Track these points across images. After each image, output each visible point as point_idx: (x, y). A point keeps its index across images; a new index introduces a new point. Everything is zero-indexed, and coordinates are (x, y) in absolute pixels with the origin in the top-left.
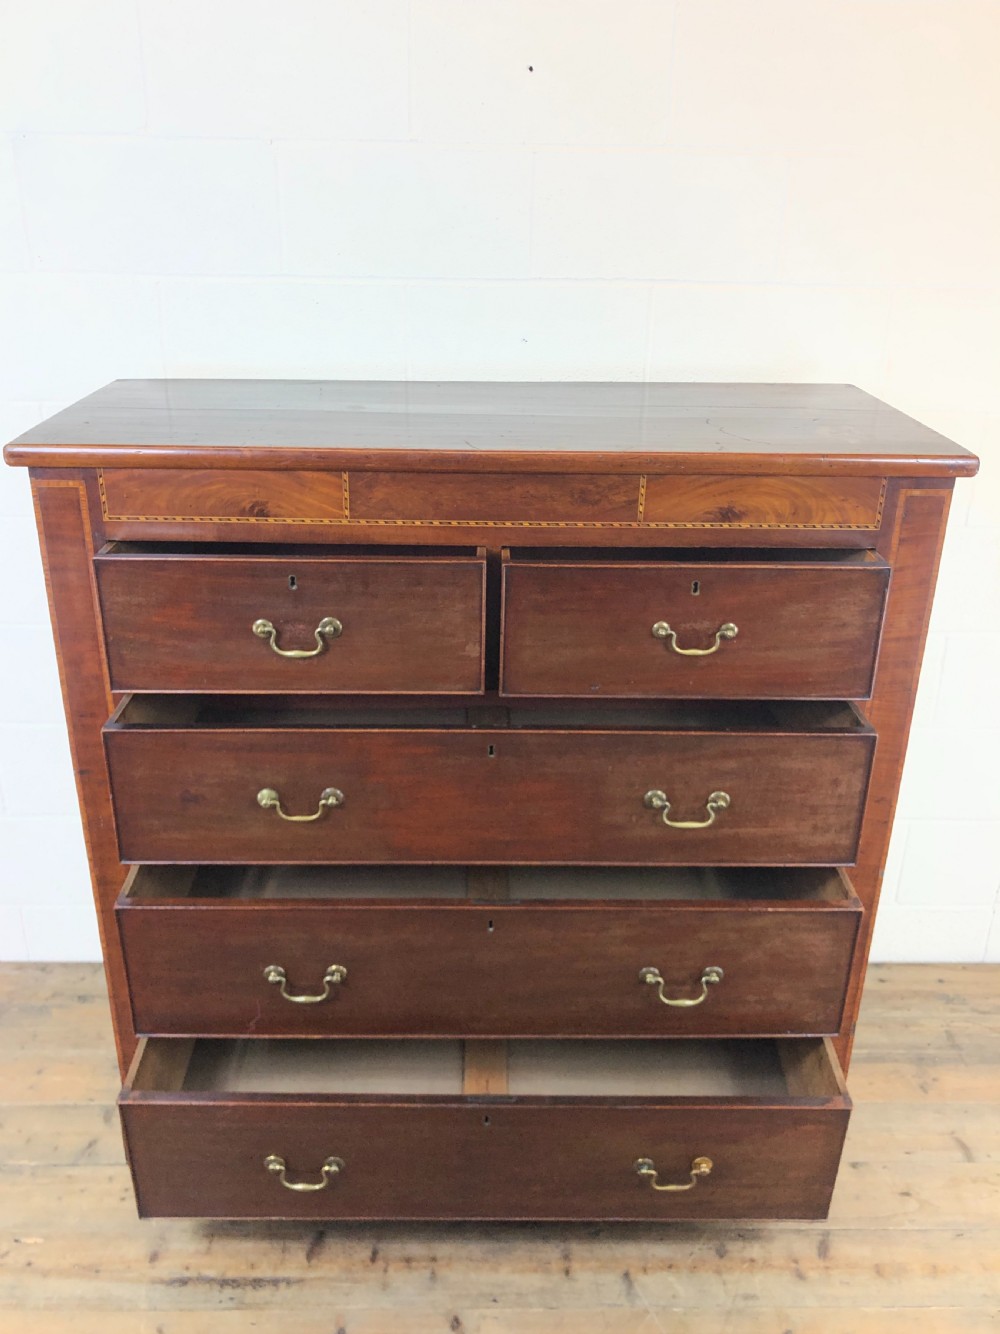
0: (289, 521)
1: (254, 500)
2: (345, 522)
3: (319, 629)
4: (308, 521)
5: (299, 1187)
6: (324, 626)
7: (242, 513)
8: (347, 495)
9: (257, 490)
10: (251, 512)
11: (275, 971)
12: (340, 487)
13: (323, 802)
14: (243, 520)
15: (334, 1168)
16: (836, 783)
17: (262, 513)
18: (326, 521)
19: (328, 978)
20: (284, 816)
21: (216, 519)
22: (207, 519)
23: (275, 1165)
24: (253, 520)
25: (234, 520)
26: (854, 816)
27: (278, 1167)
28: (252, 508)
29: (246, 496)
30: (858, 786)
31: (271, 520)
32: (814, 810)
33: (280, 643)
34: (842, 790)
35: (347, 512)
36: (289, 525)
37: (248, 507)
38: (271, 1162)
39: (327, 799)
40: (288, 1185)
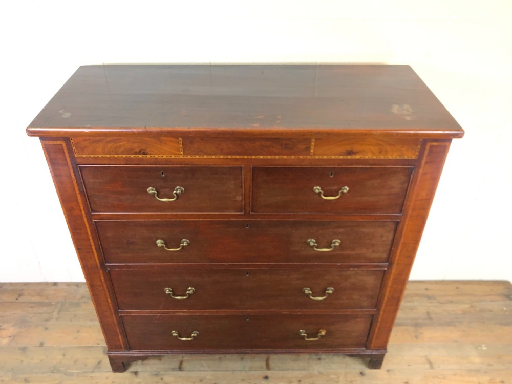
0: (156, 156)
1: (140, 148)
2: (181, 157)
3: (175, 192)
4: (165, 156)
5: (184, 339)
6: (177, 190)
7: (136, 153)
8: (181, 146)
9: (141, 144)
10: (139, 153)
11: (168, 290)
12: (178, 143)
13: (182, 244)
14: (136, 156)
15: (195, 335)
16: (382, 236)
17: (144, 154)
18: (173, 157)
19: (188, 292)
20: (167, 249)
21: (124, 156)
22: (120, 156)
23: (174, 333)
24: (140, 156)
25: (132, 156)
26: (388, 247)
27: (176, 335)
28: (140, 151)
29: (136, 147)
30: (391, 237)
31: (148, 156)
32: (373, 245)
33: (159, 196)
34: (384, 239)
35: (182, 153)
36: (156, 158)
37: (138, 151)
38: (173, 333)
39: (183, 243)
40: (180, 339)
